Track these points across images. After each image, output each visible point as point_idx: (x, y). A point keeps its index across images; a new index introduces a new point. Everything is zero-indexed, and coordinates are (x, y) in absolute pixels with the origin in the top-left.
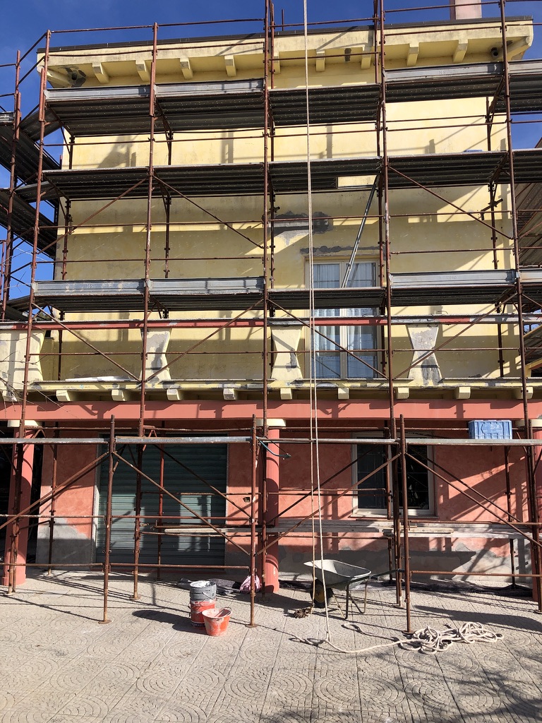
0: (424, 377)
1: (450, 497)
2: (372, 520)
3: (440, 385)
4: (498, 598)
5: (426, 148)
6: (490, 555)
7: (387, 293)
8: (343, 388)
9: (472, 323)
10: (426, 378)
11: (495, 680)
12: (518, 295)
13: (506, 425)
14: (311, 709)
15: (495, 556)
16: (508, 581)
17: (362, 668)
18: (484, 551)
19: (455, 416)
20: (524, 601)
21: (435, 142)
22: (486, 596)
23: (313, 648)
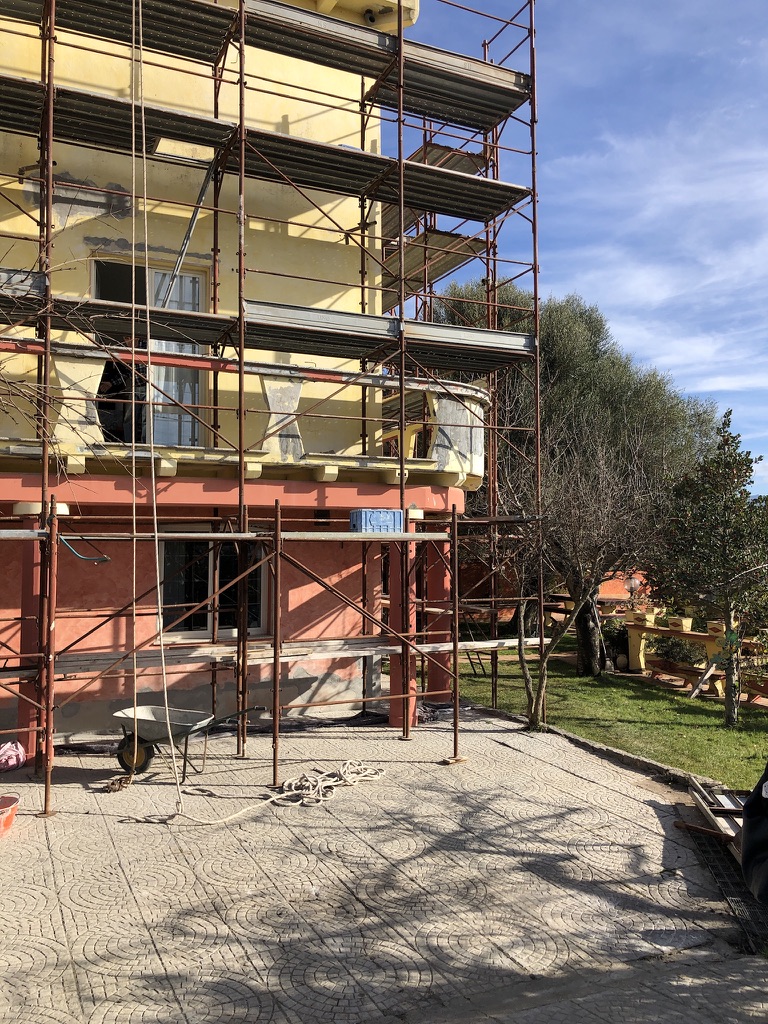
0: (282, 450)
1: (290, 609)
2: (193, 647)
3: (302, 462)
4: (351, 729)
5: (278, 126)
6: (333, 680)
7: (240, 326)
8: (169, 459)
9: (347, 383)
10: (285, 451)
11: (403, 819)
12: (401, 353)
13: (397, 515)
14: (209, 901)
15: (340, 680)
16: (354, 709)
17: (242, 838)
18: (328, 675)
19: (314, 504)
20: (381, 729)
21: (290, 120)
22: (337, 729)
23: (161, 827)
